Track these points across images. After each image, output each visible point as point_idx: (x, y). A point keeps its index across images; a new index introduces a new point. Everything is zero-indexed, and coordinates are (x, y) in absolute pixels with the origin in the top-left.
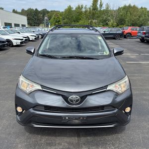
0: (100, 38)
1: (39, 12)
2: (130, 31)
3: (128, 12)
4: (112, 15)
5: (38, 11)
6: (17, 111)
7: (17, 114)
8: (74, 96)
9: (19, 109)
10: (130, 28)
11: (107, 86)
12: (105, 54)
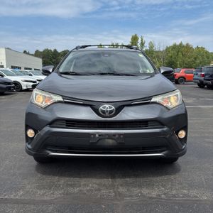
0: (141, 55)
1: (59, 54)
2: (183, 75)
3: (180, 53)
4: (158, 57)
5: (57, 52)
6: (27, 135)
7: (27, 141)
8: (107, 106)
9: (31, 133)
10: (183, 70)
11: (152, 97)
12: (148, 71)
